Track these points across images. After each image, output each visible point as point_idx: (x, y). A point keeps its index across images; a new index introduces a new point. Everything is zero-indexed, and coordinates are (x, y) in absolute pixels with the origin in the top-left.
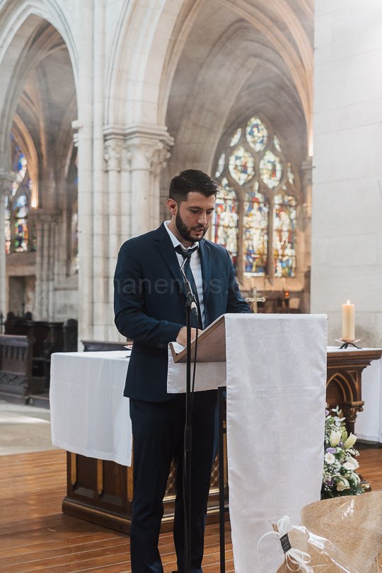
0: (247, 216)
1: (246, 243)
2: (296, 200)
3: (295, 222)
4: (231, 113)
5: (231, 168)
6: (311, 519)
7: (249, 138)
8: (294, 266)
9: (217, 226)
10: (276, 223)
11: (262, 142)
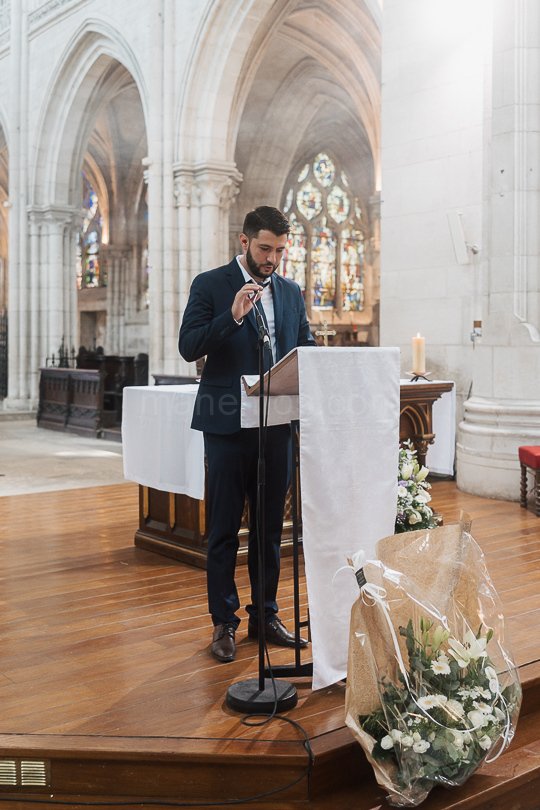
0: (315, 250)
1: (314, 278)
2: (364, 234)
3: (362, 256)
4: (298, 150)
5: (299, 203)
6: (385, 553)
7: (317, 173)
8: (362, 300)
9: (286, 260)
10: (344, 257)
11: (329, 177)
